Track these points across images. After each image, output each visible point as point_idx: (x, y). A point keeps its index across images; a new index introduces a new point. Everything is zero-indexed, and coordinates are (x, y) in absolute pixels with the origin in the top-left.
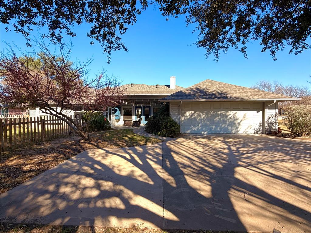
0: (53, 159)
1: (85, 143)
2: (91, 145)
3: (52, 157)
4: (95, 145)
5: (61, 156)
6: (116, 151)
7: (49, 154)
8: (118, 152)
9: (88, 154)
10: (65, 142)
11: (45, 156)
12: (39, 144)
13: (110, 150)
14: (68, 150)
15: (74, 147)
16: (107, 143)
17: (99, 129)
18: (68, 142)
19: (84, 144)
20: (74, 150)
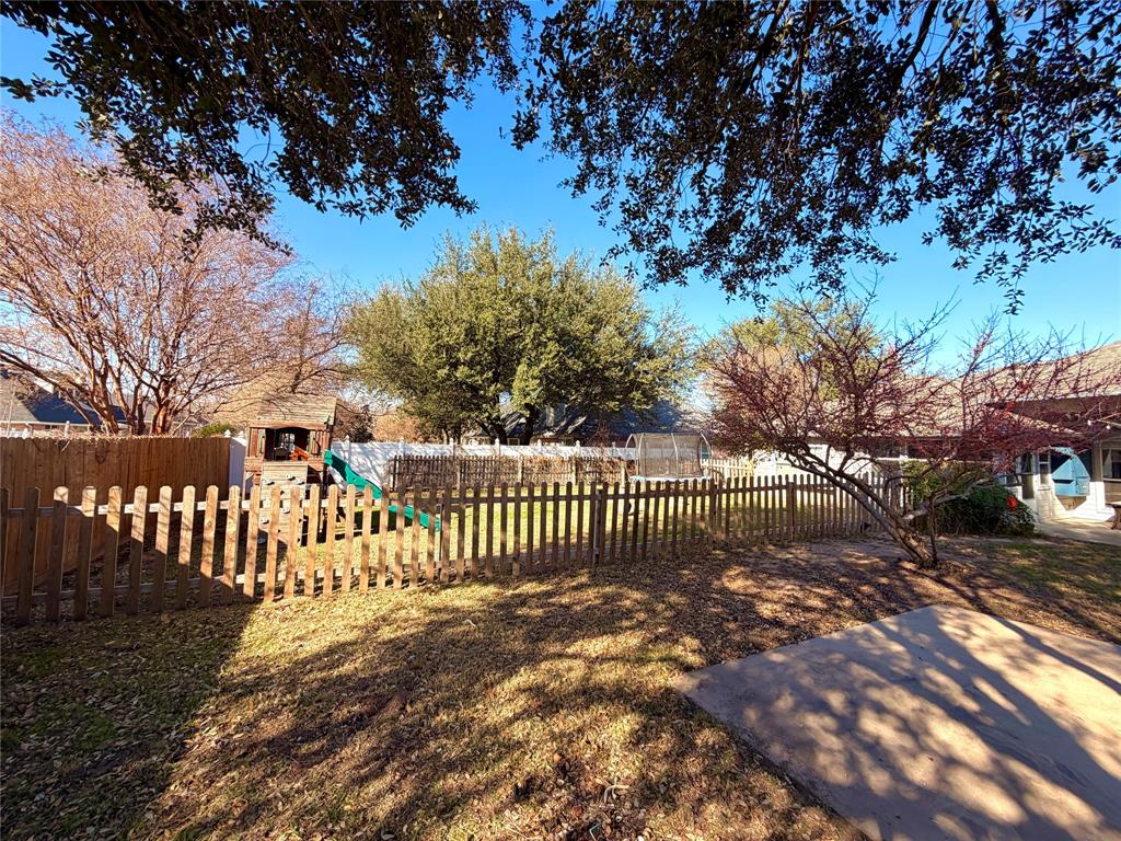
0: (825, 606)
1: (924, 576)
2: (947, 590)
3: (821, 596)
4: (963, 595)
5: (848, 603)
6: (1085, 654)
7: (812, 586)
8: (1099, 663)
9: (942, 624)
10: (850, 556)
11: (802, 588)
12: (783, 547)
13: (1049, 639)
14: (865, 588)
15: (884, 580)
16: (1025, 600)
17: (974, 530)
18: (860, 558)
19: (919, 580)
20: (887, 592)
